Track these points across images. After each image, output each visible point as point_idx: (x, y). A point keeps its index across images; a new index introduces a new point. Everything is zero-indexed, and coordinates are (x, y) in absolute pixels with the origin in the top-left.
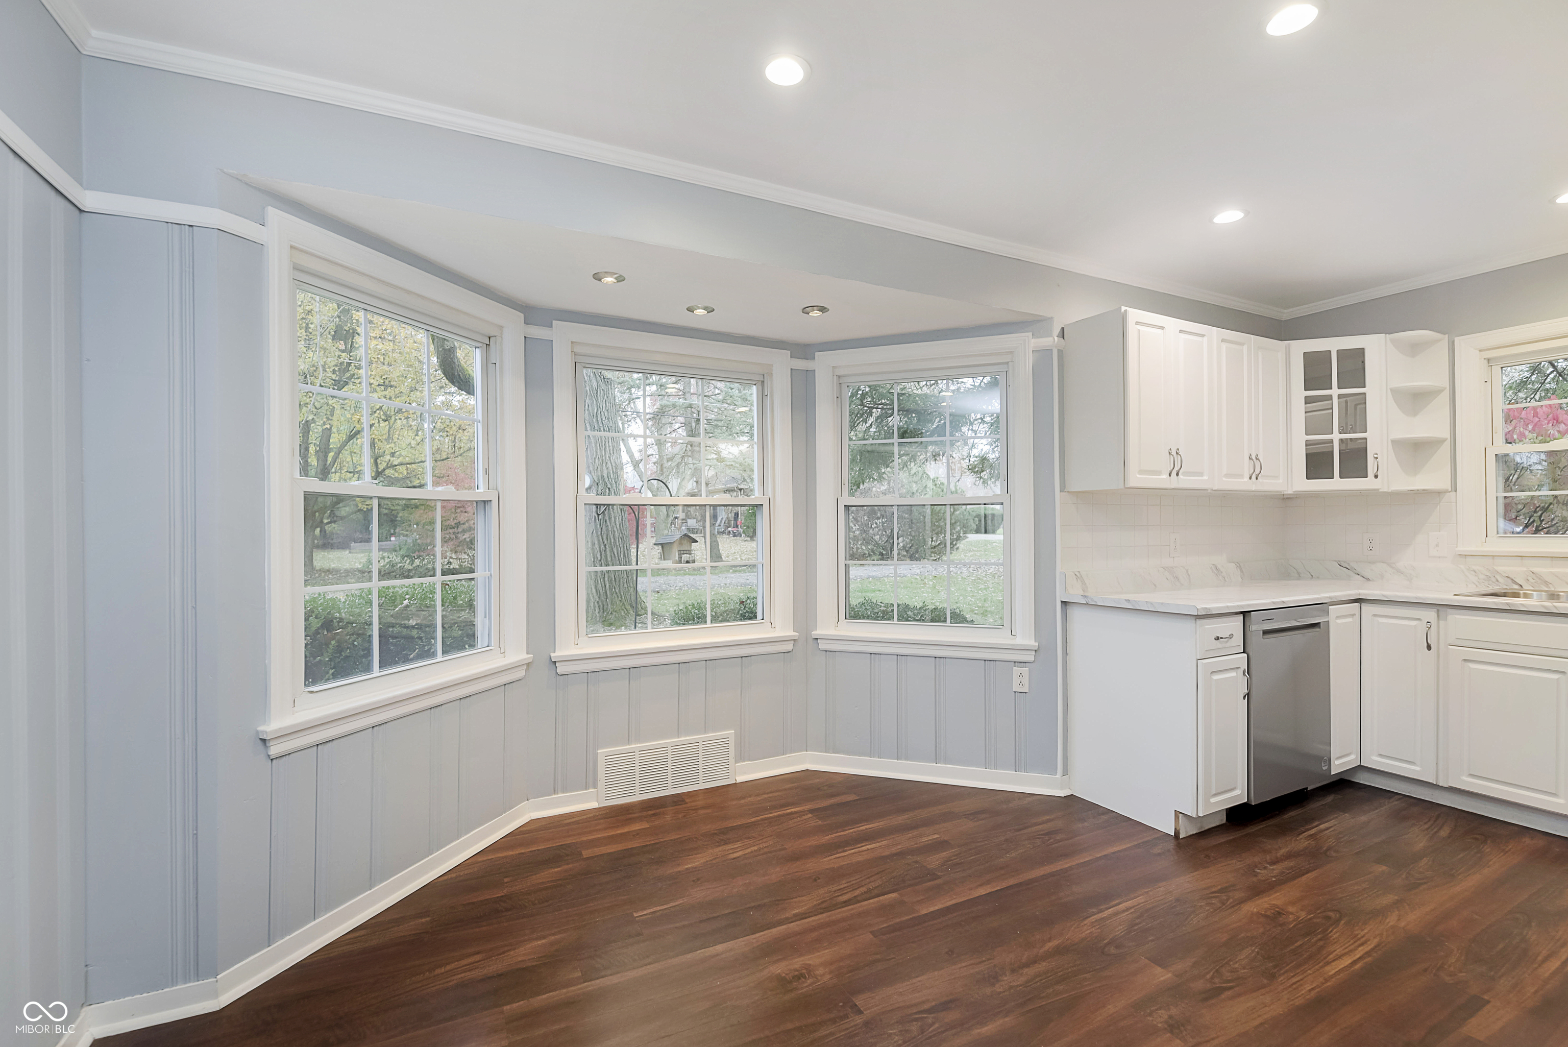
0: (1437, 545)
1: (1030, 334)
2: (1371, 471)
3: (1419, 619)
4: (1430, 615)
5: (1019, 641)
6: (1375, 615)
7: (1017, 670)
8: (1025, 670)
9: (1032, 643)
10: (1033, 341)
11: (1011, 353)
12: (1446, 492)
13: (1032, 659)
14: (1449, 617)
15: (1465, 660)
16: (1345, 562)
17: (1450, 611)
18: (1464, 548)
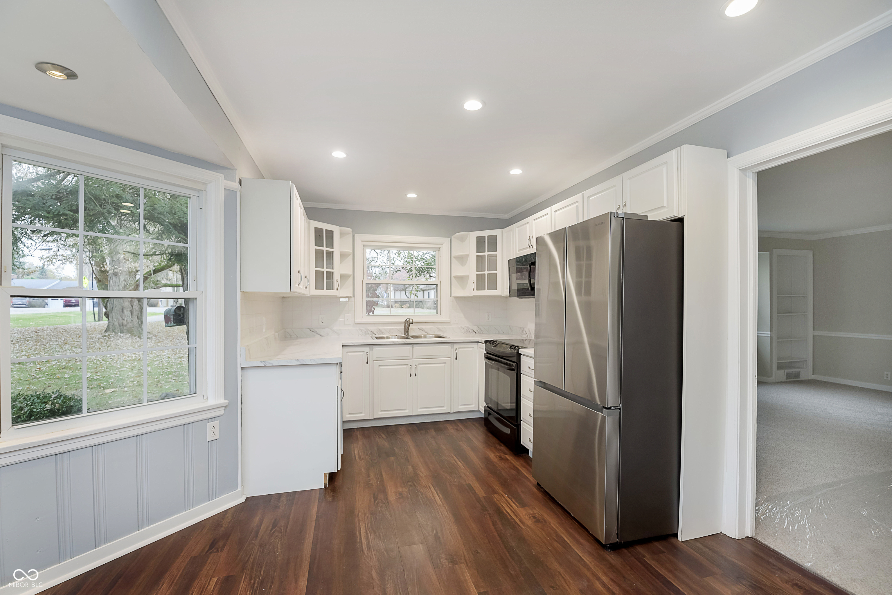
0: (348, 320)
1: (223, 176)
2: (335, 288)
3: (363, 352)
4: (367, 349)
5: (212, 401)
6: (347, 352)
7: (210, 424)
8: (216, 423)
9: (223, 401)
10: (225, 181)
11: (206, 184)
12: (351, 297)
13: (222, 412)
14: (374, 349)
15: (379, 366)
16: (312, 329)
17: (374, 346)
18: (358, 320)
